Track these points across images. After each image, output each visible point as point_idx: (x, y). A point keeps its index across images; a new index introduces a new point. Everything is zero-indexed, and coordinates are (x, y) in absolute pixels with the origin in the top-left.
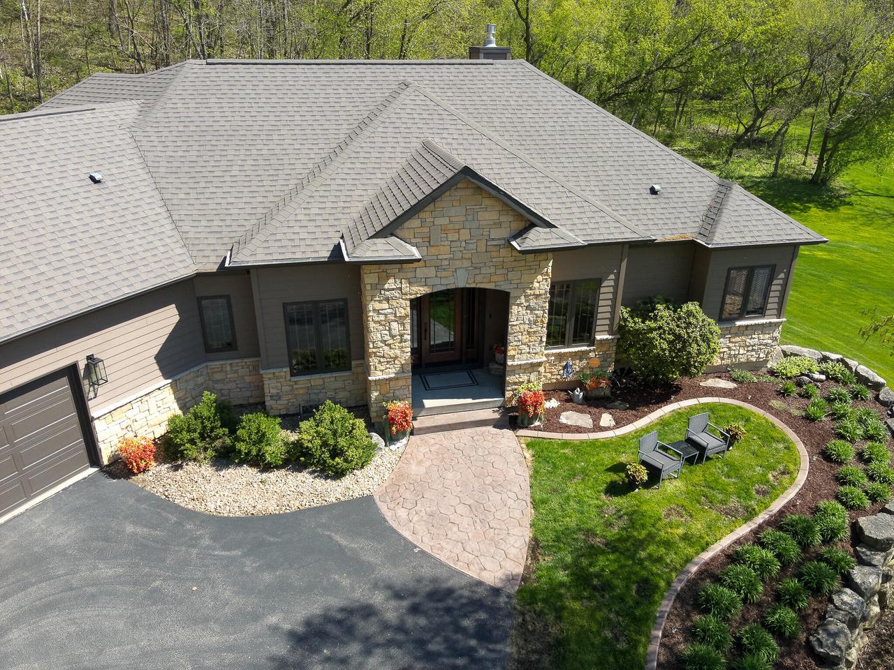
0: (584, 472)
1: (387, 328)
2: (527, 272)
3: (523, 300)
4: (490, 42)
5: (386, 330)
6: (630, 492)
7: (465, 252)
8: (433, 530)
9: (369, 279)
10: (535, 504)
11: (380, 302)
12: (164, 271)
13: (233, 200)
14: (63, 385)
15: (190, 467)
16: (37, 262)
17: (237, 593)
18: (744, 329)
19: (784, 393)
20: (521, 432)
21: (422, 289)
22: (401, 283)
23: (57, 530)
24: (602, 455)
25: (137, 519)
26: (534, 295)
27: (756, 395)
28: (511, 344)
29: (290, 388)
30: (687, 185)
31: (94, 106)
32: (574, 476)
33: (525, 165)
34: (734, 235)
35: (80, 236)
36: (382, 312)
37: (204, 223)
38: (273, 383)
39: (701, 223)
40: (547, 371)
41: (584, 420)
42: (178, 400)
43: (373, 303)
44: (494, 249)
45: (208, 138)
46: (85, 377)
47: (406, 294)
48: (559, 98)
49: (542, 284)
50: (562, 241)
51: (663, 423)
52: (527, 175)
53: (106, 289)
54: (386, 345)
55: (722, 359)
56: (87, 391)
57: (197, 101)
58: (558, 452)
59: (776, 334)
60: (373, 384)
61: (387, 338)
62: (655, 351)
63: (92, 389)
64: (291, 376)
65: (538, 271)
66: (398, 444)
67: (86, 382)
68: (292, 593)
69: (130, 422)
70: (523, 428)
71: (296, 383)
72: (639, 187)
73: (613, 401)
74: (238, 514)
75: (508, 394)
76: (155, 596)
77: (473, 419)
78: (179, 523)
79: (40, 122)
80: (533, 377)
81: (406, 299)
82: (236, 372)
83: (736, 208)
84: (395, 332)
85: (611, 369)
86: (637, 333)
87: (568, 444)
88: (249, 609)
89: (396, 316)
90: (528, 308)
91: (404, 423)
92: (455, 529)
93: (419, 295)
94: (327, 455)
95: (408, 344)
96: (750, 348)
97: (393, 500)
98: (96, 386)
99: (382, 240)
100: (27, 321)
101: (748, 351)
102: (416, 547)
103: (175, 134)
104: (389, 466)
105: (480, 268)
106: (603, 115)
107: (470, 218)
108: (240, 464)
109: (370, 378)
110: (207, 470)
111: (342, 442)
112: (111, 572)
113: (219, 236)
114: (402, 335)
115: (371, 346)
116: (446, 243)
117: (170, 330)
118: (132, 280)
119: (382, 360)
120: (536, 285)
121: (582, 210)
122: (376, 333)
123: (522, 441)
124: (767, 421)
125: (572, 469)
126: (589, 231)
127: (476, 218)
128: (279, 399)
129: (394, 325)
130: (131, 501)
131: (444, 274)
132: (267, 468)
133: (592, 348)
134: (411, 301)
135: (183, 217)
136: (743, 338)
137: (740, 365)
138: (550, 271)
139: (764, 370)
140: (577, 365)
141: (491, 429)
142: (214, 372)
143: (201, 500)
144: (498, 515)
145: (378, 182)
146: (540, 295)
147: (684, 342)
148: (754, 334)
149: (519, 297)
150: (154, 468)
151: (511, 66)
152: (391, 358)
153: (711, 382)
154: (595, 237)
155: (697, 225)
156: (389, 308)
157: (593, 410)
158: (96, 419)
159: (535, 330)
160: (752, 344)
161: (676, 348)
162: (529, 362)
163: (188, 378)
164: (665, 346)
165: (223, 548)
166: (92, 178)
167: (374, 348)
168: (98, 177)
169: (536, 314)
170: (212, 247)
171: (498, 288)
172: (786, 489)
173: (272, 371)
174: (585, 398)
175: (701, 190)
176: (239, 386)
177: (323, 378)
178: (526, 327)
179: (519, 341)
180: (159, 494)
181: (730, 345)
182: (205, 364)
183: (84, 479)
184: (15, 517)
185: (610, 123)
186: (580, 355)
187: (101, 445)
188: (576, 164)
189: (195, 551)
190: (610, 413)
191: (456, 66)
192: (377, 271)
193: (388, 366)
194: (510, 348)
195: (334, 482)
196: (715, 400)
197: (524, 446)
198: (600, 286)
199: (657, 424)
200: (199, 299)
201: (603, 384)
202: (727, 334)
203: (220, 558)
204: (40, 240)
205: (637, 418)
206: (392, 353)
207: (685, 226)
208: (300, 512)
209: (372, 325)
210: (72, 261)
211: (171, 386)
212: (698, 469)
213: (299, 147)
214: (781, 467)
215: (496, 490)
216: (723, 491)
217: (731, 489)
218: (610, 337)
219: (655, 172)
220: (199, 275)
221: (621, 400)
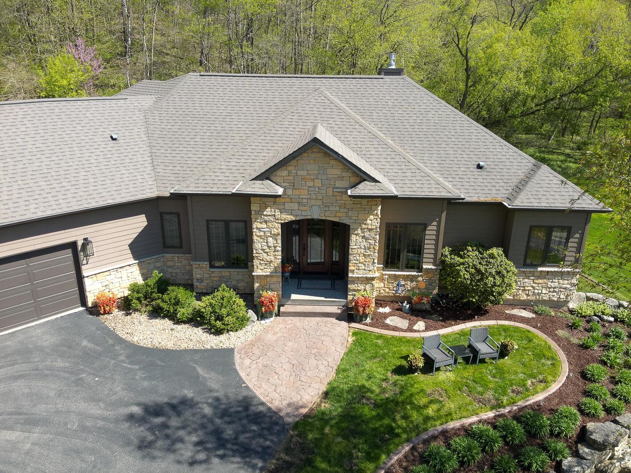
0: (384, 356)
1: (266, 241)
2: (362, 212)
3: (359, 231)
4: (391, 65)
5: (264, 242)
6: (409, 374)
7: (318, 194)
8: (261, 375)
9: (254, 207)
10: (338, 372)
11: (261, 223)
12: (137, 193)
13: (191, 156)
14: (68, 254)
15: (136, 315)
16: (63, 180)
17: (124, 389)
18: (546, 274)
19: (573, 327)
20: (353, 325)
21: (288, 217)
22: (275, 211)
23: (46, 337)
24: (402, 348)
25: (91, 338)
26: (368, 229)
27: (547, 324)
28: (351, 262)
29: (209, 275)
30: (507, 164)
31: (128, 97)
32: (375, 358)
33: (381, 143)
34: (532, 200)
35: (93, 168)
36: (262, 230)
37: (170, 168)
38: (198, 271)
39: (511, 191)
40: (386, 286)
41: (403, 323)
42: (142, 275)
43: (256, 223)
44: (338, 194)
45: (187, 119)
46: (81, 250)
47: (279, 220)
48: (425, 101)
49: (374, 221)
50: (382, 192)
51: (462, 333)
52: (380, 149)
53: (98, 199)
54: (264, 252)
55: (528, 295)
56: (82, 259)
57: (188, 97)
58: (372, 341)
59: (574, 281)
60: (255, 278)
61: (265, 247)
62: (460, 279)
63: (85, 258)
64: (210, 268)
65: (370, 212)
66: (267, 321)
67: (82, 254)
68: (155, 395)
69: (107, 283)
70: (356, 322)
71: (213, 272)
72: (469, 163)
73: (432, 314)
74: (150, 346)
75: (350, 298)
76: (79, 382)
77: (321, 311)
78: (113, 345)
79: (91, 104)
80: (368, 287)
81: (278, 223)
82: (181, 262)
83: (539, 182)
84: (271, 244)
85: (435, 291)
86: (452, 266)
87: (382, 337)
88: (126, 399)
89: (271, 234)
90: (363, 237)
91: (271, 306)
92: (276, 377)
93: (287, 221)
94: (213, 318)
95: (280, 253)
96: (552, 290)
97: (246, 353)
98: (88, 257)
99: (260, 182)
100: (45, 211)
101: (550, 292)
102: (244, 383)
103: (170, 115)
104: (254, 333)
105: (329, 207)
106: (455, 113)
107: (321, 172)
108: (164, 318)
109: (253, 274)
110: (144, 318)
111: (224, 311)
112: (62, 365)
113: (177, 176)
114: (275, 247)
115: (255, 252)
116: (305, 188)
117: (140, 230)
118: (116, 196)
119: (262, 262)
120: (369, 222)
121: (414, 175)
122: (258, 244)
123: (352, 331)
124: (546, 343)
125: (377, 353)
126: (415, 189)
127: (325, 173)
128: (202, 282)
129: (270, 239)
130: (93, 328)
131: (304, 208)
132: (178, 322)
133: (420, 274)
134: (282, 224)
135: (159, 164)
136: (545, 281)
137: (544, 302)
138: (379, 213)
139: (565, 308)
140: (409, 285)
141: (334, 320)
142: (168, 261)
143: (131, 334)
144: (309, 374)
145: (279, 148)
146: (372, 229)
147: (482, 274)
148: (555, 279)
149: (357, 229)
150: (116, 311)
151: (396, 80)
152: (268, 261)
153: (516, 312)
154: (418, 193)
155: (508, 192)
156: (267, 228)
157: (412, 318)
158: (86, 277)
159: (369, 253)
160: (553, 286)
161: (475, 278)
162: (365, 276)
163: (150, 261)
164: (467, 276)
165: (130, 363)
166: (112, 137)
167: (256, 253)
168: (114, 137)
169: (370, 243)
170: (171, 182)
171: (341, 221)
172: (537, 393)
173: (198, 263)
174: (411, 309)
175: (519, 168)
176: (182, 271)
177: (230, 272)
178: (363, 251)
179: (357, 260)
180: (110, 327)
181: (534, 285)
182: (162, 255)
183: (75, 313)
184: (28, 327)
185: (459, 119)
186: (412, 279)
187: (88, 294)
188: (424, 146)
189: (113, 362)
190: (425, 322)
191: (357, 79)
192: (259, 202)
193: (266, 267)
194: (350, 264)
195: (214, 337)
196: (512, 323)
197: (351, 334)
198: (425, 229)
199: (458, 333)
200: (161, 214)
201: (425, 300)
202: (532, 276)
203: (126, 368)
204: (69, 168)
205: (444, 327)
206: (268, 258)
207: (498, 192)
208: (186, 351)
209: (255, 238)
210: (83, 182)
211: (138, 265)
212: (471, 368)
213: (241, 126)
214: (541, 377)
215: (316, 358)
216: (486, 387)
217: (491, 386)
218: (434, 267)
219: (485, 154)
220: (158, 199)
221: (438, 315)
